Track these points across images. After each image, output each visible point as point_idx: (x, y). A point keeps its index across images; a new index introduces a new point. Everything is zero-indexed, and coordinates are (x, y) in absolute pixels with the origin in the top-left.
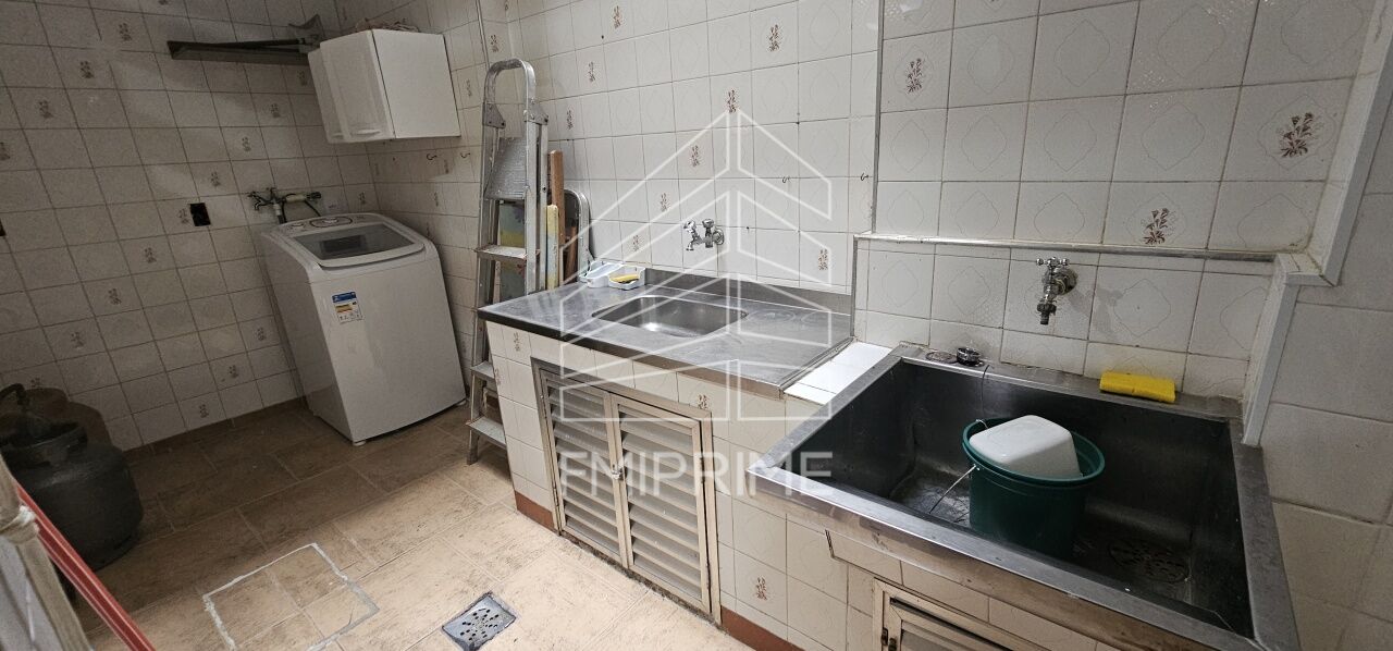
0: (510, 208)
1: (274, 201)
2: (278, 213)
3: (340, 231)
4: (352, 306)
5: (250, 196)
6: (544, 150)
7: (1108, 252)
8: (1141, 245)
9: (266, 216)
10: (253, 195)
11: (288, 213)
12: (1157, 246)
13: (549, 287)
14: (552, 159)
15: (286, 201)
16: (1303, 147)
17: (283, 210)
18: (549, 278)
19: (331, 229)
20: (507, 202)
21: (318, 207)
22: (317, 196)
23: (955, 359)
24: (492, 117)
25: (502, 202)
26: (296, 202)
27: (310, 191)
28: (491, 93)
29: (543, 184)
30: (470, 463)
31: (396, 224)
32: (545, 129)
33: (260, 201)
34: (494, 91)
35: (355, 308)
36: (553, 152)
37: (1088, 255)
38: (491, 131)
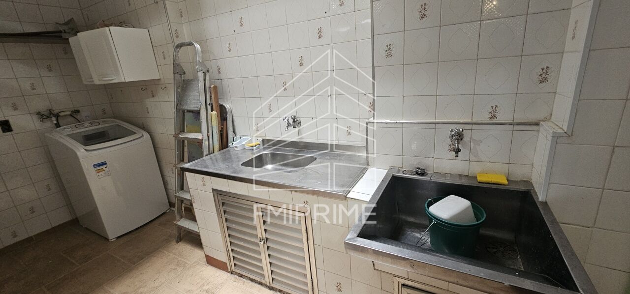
0: (191, 114)
1: (52, 116)
2: (55, 122)
3: (93, 130)
4: (104, 169)
5: (37, 114)
6: (208, 85)
7: (475, 124)
8: (488, 121)
9: (48, 124)
10: (39, 113)
11: (60, 122)
12: (494, 121)
13: (215, 152)
14: (212, 90)
15: (59, 116)
16: (546, 80)
17: (57, 120)
18: (215, 146)
19: (88, 128)
20: (189, 111)
21: (78, 117)
22: (77, 111)
23: (415, 173)
24: (178, 70)
25: (185, 111)
26: (66, 115)
27: (73, 109)
28: (177, 58)
29: (209, 102)
30: (177, 242)
31: (126, 124)
32: (207, 75)
33: (43, 116)
34: (178, 57)
35: (106, 169)
36: (212, 86)
37: (467, 125)
38: (178, 76)
